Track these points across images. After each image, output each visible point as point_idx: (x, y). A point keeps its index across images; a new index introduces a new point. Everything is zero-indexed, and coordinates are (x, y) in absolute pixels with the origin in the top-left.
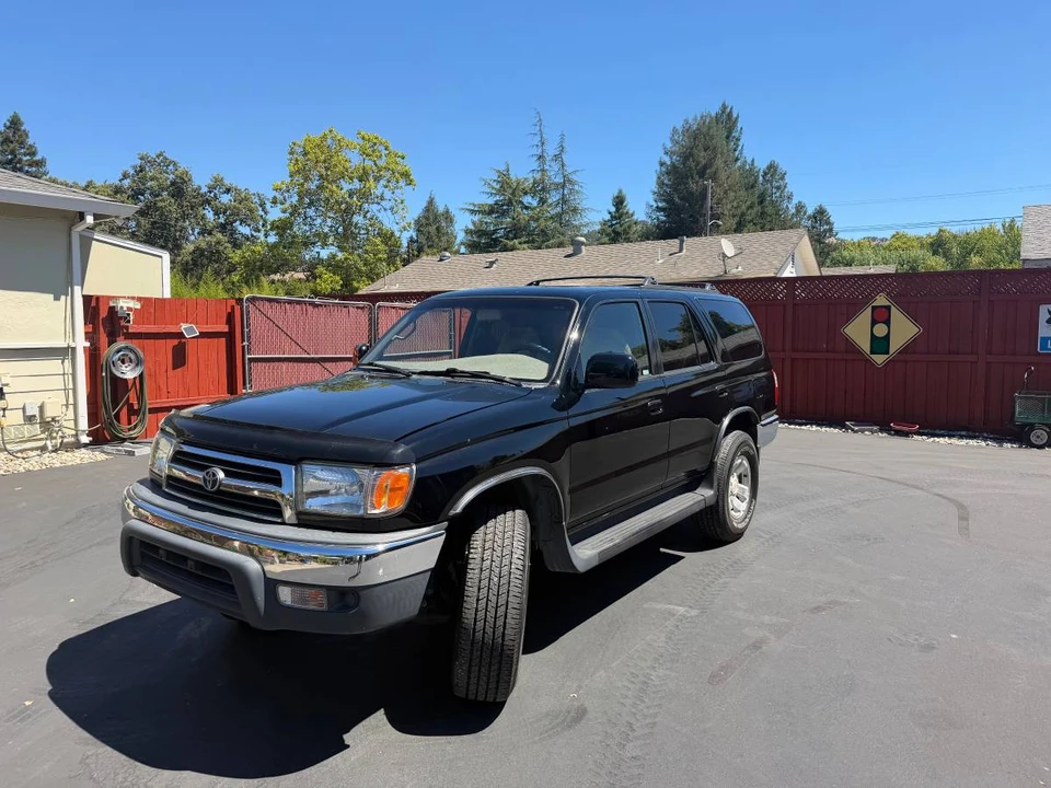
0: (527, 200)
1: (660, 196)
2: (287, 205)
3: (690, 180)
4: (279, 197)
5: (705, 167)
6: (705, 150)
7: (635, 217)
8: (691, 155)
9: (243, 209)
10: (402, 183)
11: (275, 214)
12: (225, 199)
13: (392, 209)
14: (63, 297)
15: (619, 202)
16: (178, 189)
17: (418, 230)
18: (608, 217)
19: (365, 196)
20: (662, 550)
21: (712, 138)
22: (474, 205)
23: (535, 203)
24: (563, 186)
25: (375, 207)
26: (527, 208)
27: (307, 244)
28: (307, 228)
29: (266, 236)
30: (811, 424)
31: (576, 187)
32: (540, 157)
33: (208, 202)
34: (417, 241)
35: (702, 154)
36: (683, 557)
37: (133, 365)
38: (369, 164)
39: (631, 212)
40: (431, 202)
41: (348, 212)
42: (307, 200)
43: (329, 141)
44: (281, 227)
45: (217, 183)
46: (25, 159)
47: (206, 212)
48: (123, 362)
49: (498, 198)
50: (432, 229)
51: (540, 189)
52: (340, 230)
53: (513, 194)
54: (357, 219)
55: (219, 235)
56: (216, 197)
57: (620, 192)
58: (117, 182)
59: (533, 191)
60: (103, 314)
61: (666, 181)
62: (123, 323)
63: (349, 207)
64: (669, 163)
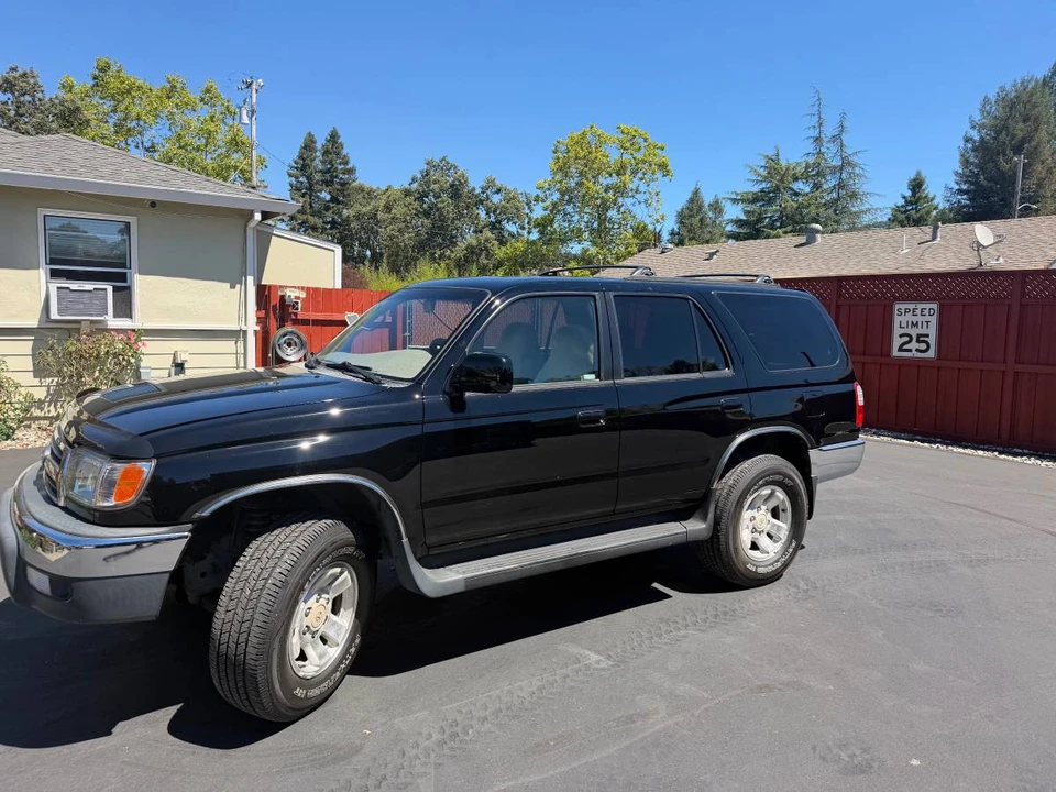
0: (799, 186)
1: (964, 177)
2: (548, 203)
3: (1001, 157)
4: (542, 195)
5: (1023, 141)
6: (1025, 121)
7: (935, 202)
8: (1005, 127)
9: (511, 209)
10: (659, 174)
11: (538, 212)
12: (496, 199)
13: (646, 201)
14: (238, 286)
15: (917, 185)
16: (456, 191)
17: (681, 223)
18: (901, 202)
19: (620, 190)
20: (656, 585)
21: (1035, 106)
22: (737, 194)
23: (807, 189)
24: (842, 168)
25: (629, 201)
26: (797, 194)
27: (564, 241)
28: (566, 224)
29: (529, 233)
30: (1030, 456)
31: (857, 170)
32: (817, 139)
33: (481, 202)
34: (678, 234)
35: (1021, 125)
36: (669, 597)
37: (297, 348)
38: (627, 158)
39: (931, 196)
40: (696, 192)
41: (604, 207)
42: (567, 197)
43: (589, 136)
44: (543, 225)
45: (490, 183)
46: (340, 167)
47: (480, 211)
48: (289, 345)
49: (764, 185)
50: (696, 221)
51: (814, 173)
52: (596, 225)
53: (782, 180)
54: (612, 213)
55: (489, 234)
56: (488, 198)
57: (918, 174)
58: (407, 186)
59: (805, 177)
60: (275, 301)
61: (972, 159)
62: (291, 310)
63: (604, 202)
64: (977, 138)
